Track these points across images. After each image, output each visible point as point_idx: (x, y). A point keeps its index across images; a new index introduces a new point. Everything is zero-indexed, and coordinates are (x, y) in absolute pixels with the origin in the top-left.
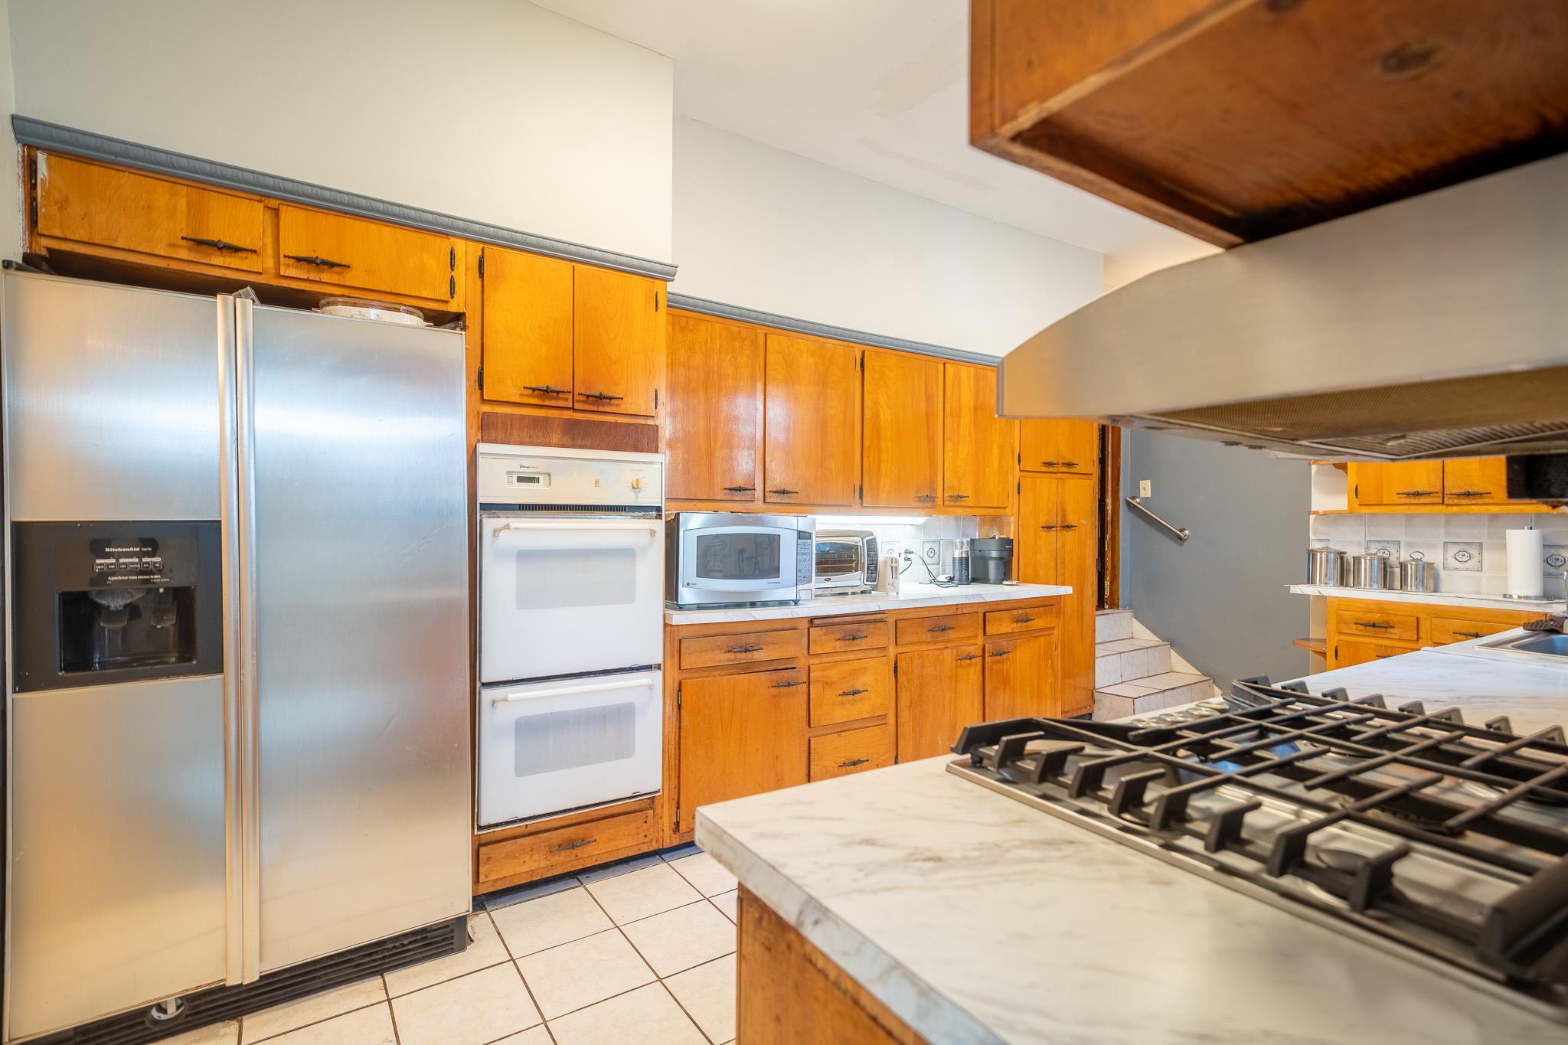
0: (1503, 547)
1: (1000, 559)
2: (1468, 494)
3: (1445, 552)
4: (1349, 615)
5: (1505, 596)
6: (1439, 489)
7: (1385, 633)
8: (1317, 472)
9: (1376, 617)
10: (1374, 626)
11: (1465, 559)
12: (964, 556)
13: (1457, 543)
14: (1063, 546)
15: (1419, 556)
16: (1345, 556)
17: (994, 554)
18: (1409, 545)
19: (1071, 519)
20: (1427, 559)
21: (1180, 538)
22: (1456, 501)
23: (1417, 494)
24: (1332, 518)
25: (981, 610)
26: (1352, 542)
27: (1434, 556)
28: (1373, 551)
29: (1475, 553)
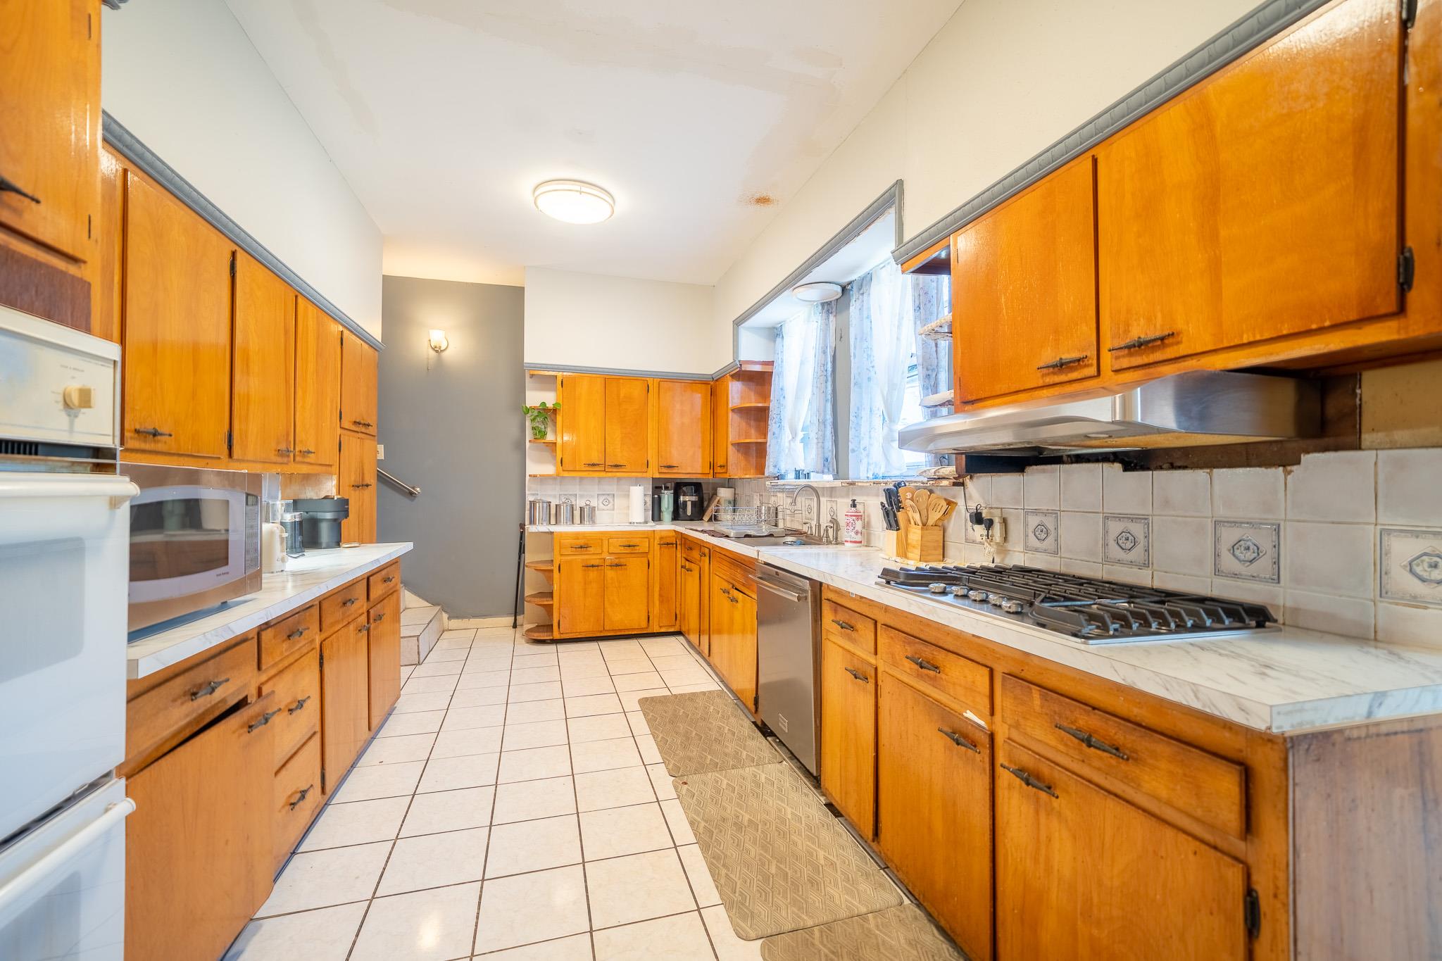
0: (628, 496)
1: (335, 520)
2: (616, 466)
3: (598, 500)
4: (568, 542)
5: (631, 523)
6: (603, 462)
7: (586, 551)
8: (529, 448)
9: (581, 542)
10: (581, 547)
11: (607, 503)
12: (297, 520)
13: (603, 495)
14: (362, 505)
15: (588, 503)
16: (552, 504)
17: (329, 516)
18: (582, 496)
19: (367, 481)
20: (592, 505)
21: (411, 493)
22: (610, 470)
23: (594, 465)
24: (542, 479)
25: (366, 576)
26: (552, 495)
27: (594, 503)
28: (564, 500)
29: (611, 500)
